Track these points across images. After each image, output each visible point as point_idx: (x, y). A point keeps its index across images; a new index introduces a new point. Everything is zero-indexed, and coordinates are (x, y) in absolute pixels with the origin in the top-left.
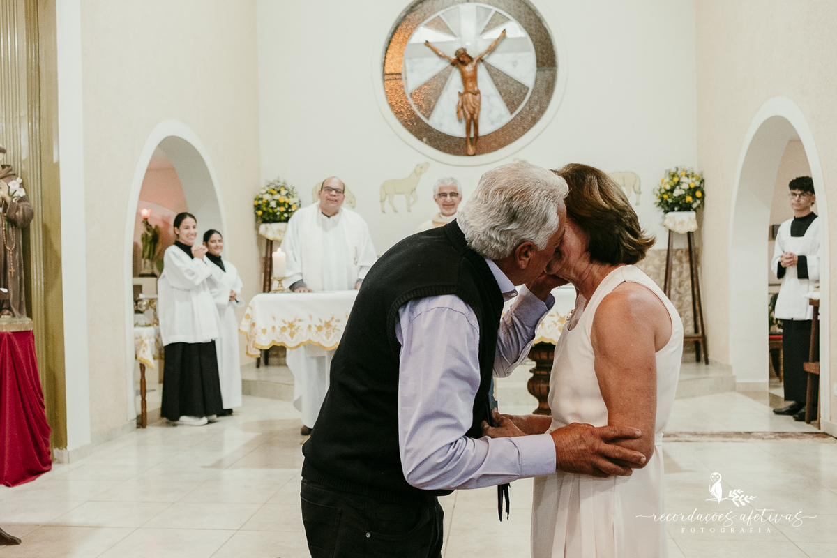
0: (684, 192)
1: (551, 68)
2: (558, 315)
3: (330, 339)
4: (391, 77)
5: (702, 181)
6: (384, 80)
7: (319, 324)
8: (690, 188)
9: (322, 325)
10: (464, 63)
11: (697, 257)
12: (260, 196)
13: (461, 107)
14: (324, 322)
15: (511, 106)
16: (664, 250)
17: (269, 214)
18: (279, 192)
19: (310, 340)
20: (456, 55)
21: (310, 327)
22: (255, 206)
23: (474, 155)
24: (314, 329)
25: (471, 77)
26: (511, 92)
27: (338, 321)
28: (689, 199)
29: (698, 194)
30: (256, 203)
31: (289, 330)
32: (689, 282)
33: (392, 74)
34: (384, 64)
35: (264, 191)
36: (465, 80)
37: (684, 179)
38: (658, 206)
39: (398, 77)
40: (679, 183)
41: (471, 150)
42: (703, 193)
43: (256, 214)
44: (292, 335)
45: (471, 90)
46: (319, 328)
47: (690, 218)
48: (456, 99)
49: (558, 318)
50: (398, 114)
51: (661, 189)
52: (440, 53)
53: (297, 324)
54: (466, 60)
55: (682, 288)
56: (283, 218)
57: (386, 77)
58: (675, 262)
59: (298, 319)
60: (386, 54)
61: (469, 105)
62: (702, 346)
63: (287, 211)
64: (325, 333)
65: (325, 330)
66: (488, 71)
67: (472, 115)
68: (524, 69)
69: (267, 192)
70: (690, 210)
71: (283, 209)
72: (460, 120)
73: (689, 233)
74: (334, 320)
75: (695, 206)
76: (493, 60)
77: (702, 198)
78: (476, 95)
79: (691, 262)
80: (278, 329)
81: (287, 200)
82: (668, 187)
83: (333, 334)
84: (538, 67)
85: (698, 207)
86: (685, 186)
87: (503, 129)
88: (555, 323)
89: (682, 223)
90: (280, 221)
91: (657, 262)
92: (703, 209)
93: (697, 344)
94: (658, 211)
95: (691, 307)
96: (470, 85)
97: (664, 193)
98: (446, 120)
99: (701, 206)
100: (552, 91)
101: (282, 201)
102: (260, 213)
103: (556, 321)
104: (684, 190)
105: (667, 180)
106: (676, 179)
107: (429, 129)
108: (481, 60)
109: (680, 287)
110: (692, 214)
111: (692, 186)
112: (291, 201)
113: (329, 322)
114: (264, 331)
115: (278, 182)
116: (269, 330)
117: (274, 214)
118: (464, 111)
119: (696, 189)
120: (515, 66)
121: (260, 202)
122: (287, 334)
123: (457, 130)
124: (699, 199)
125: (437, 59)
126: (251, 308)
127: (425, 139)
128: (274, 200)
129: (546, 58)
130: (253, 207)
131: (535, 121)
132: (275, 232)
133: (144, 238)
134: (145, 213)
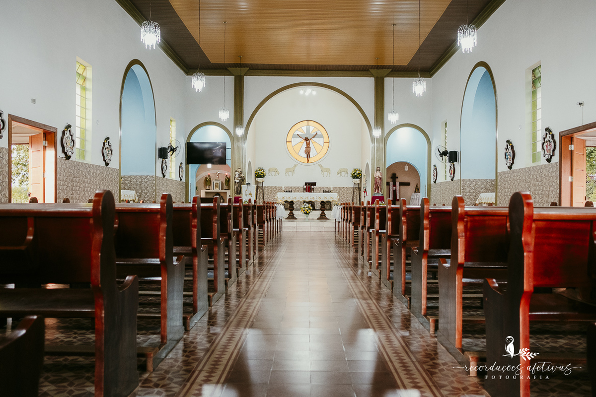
8: (359, 173)
10: (307, 140)
11: (360, 189)
13: (306, 151)
16: (353, 187)
17: (259, 176)
20: (305, 138)
23: (309, 163)
28: (358, 176)
33: (289, 142)
36: (307, 144)
37: (357, 171)
43: (255, 175)
52: (301, 137)
56: (262, 177)
58: (355, 190)
61: (308, 151)
67: (308, 153)
69: (258, 170)
70: (358, 179)
71: (262, 174)
72: (305, 154)
73: (358, 184)
78: (309, 148)
87: (316, 156)
89: (356, 181)
91: (351, 190)
94: (351, 178)
96: (308, 146)
97: (353, 174)
100: (328, 148)
105: (353, 171)
108: (311, 139)
115: (261, 168)
120: (319, 141)
121: (257, 173)
128: (260, 172)
131: (324, 155)
132: (259, 180)
133: (226, 180)
134: (226, 174)
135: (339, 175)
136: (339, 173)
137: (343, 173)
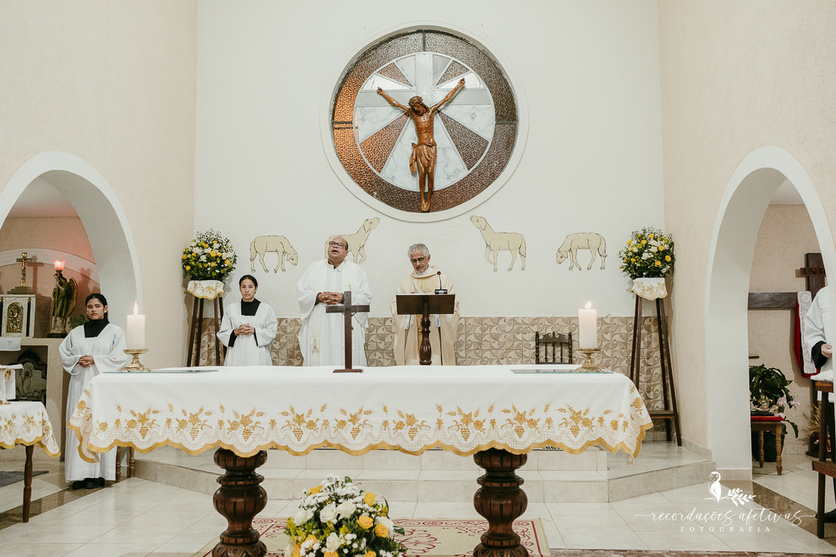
0: (652, 256)
1: (511, 122)
2: (515, 411)
3: (197, 439)
4: (340, 126)
5: (672, 245)
6: (334, 128)
7: (182, 417)
8: (658, 252)
9: (187, 418)
10: (419, 114)
11: (666, 326)
12: (190, 249)
13: (416, 158)
14: (188, 415)
15: (469, 160)
16: (631, 317)
17: (198, 269)
18: (211, 246)
19: (168, 440)
20: (410, 105)
21: (169, 421)
22: (183, 260)
23: (428, 211)
24: (175, 424)
25: (426, 128)
26: (468, 144)
27: (209, 413)
28: (658, 263)
29: (668, 258)
30: (185, 257)
31: (139, 425)
32: (658, 354)
33: (343, 123)
34: (334, 112)
35: (194, 244)
36: (419, 131)
37: (652, 242)
38: (624, 271)
39: (348, 125)
40: (647, 246)
41: (425, 206)
42: (672, 257)
43: (184, 269)
44: (144, 432)
45: (425, 141)
46: (182, 424)
47: (659, 284)
48: (410, 150)
49: (515, 415)
50: (347, 166)
51: (627, 253)
52: (394, 102)
53: (151, 417)
54: (421, 109)
55: (651, 359)
56: (214, 274)
57: (337, 126)
58: (643, 331)
59: (152, 410)
60: (336, 100)
61: (423, 158)
62: (673, 424)
63: (219, 267)
64: (190, 431)
65: (190, 426)
66: (445, 122)
67: (426, 169)
68: (482, 121)
69: (197, 246)
70: (659, 277)
71: (214, 264)
72: (413, 174)
73: (658, 300)
74: (204, 412)
75: (664, 271)
76: (450, 111)
77: (672, 263)
78: (431, 147)
79: (660, 331)
80: (124, 424)
81: (219, 254)
82: (636, 250)
83: (201, 432)
84: (497, 120)
85: (668, 272)
86: (654, 250)
87: (460, 183)
88: (511, 423)
89: (651, 289)
90: (211, 278)
91: (624, 331)
92: (673, 275)
93: (668, 422)
94: (624, 276)
95: (660, 381)
96: (425, 136)
97: (631, 257)
98: (399, 173)
99: (671, 272)
100: (513, 146)
101: (213, 254)
102: (188, 268)
103: (512, 420)
104: (653, 253)
105: (635, 242)
106: (644, 242)
107: (380, 182)
108: (437, 110)
109: (648, 359)
110: (662, 280)
111: (661, 249)
112: (225, 256)
113: (196, 415)
114: (104, 426)
115: (211, 234)
116: (111, 424)
117: (205, 270)
118: (418, 164)
119: (665, 252)
120: (473, 118)
121: (189, 256)
122: (136, 431)
123: (410, 183)
124: (668, 263)
125: (391, 108)
126: (88, 393)
127: (375, 193)
128: (205, 254)
129: (507, 111)
130: (181, 261)
131: (494, 177)
132: (205, 289)
133: (57, 293)
134: (59, 264)
135: (567, 262)
136: (566, 253)
137: (584, 257)
